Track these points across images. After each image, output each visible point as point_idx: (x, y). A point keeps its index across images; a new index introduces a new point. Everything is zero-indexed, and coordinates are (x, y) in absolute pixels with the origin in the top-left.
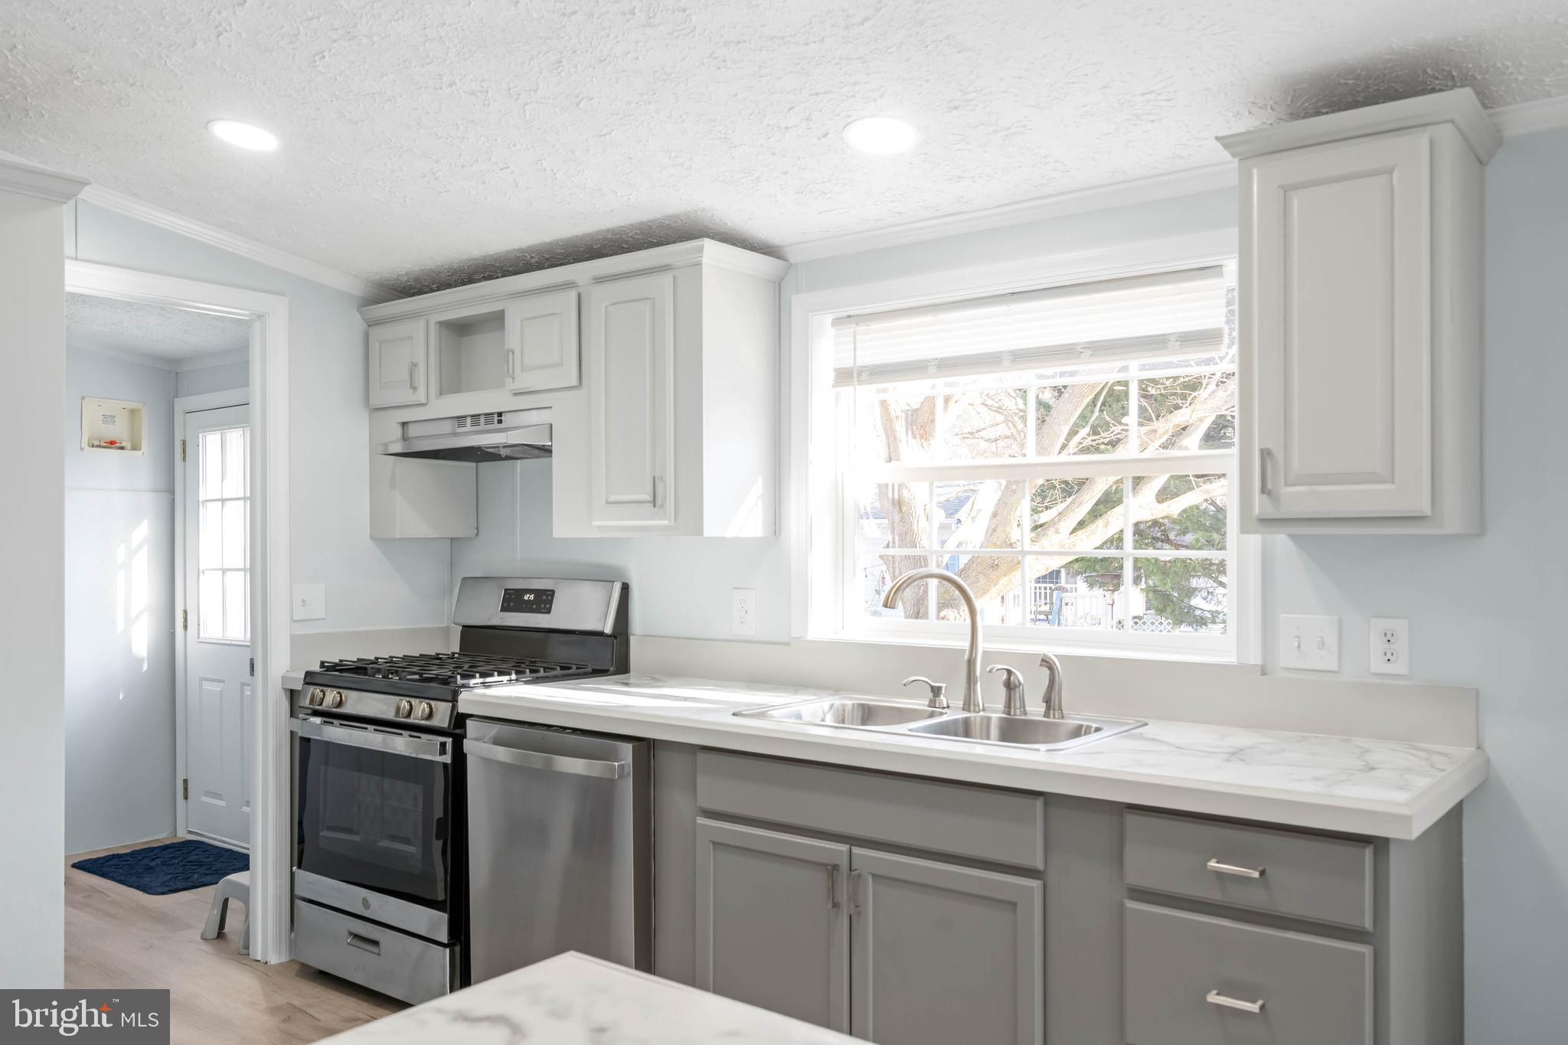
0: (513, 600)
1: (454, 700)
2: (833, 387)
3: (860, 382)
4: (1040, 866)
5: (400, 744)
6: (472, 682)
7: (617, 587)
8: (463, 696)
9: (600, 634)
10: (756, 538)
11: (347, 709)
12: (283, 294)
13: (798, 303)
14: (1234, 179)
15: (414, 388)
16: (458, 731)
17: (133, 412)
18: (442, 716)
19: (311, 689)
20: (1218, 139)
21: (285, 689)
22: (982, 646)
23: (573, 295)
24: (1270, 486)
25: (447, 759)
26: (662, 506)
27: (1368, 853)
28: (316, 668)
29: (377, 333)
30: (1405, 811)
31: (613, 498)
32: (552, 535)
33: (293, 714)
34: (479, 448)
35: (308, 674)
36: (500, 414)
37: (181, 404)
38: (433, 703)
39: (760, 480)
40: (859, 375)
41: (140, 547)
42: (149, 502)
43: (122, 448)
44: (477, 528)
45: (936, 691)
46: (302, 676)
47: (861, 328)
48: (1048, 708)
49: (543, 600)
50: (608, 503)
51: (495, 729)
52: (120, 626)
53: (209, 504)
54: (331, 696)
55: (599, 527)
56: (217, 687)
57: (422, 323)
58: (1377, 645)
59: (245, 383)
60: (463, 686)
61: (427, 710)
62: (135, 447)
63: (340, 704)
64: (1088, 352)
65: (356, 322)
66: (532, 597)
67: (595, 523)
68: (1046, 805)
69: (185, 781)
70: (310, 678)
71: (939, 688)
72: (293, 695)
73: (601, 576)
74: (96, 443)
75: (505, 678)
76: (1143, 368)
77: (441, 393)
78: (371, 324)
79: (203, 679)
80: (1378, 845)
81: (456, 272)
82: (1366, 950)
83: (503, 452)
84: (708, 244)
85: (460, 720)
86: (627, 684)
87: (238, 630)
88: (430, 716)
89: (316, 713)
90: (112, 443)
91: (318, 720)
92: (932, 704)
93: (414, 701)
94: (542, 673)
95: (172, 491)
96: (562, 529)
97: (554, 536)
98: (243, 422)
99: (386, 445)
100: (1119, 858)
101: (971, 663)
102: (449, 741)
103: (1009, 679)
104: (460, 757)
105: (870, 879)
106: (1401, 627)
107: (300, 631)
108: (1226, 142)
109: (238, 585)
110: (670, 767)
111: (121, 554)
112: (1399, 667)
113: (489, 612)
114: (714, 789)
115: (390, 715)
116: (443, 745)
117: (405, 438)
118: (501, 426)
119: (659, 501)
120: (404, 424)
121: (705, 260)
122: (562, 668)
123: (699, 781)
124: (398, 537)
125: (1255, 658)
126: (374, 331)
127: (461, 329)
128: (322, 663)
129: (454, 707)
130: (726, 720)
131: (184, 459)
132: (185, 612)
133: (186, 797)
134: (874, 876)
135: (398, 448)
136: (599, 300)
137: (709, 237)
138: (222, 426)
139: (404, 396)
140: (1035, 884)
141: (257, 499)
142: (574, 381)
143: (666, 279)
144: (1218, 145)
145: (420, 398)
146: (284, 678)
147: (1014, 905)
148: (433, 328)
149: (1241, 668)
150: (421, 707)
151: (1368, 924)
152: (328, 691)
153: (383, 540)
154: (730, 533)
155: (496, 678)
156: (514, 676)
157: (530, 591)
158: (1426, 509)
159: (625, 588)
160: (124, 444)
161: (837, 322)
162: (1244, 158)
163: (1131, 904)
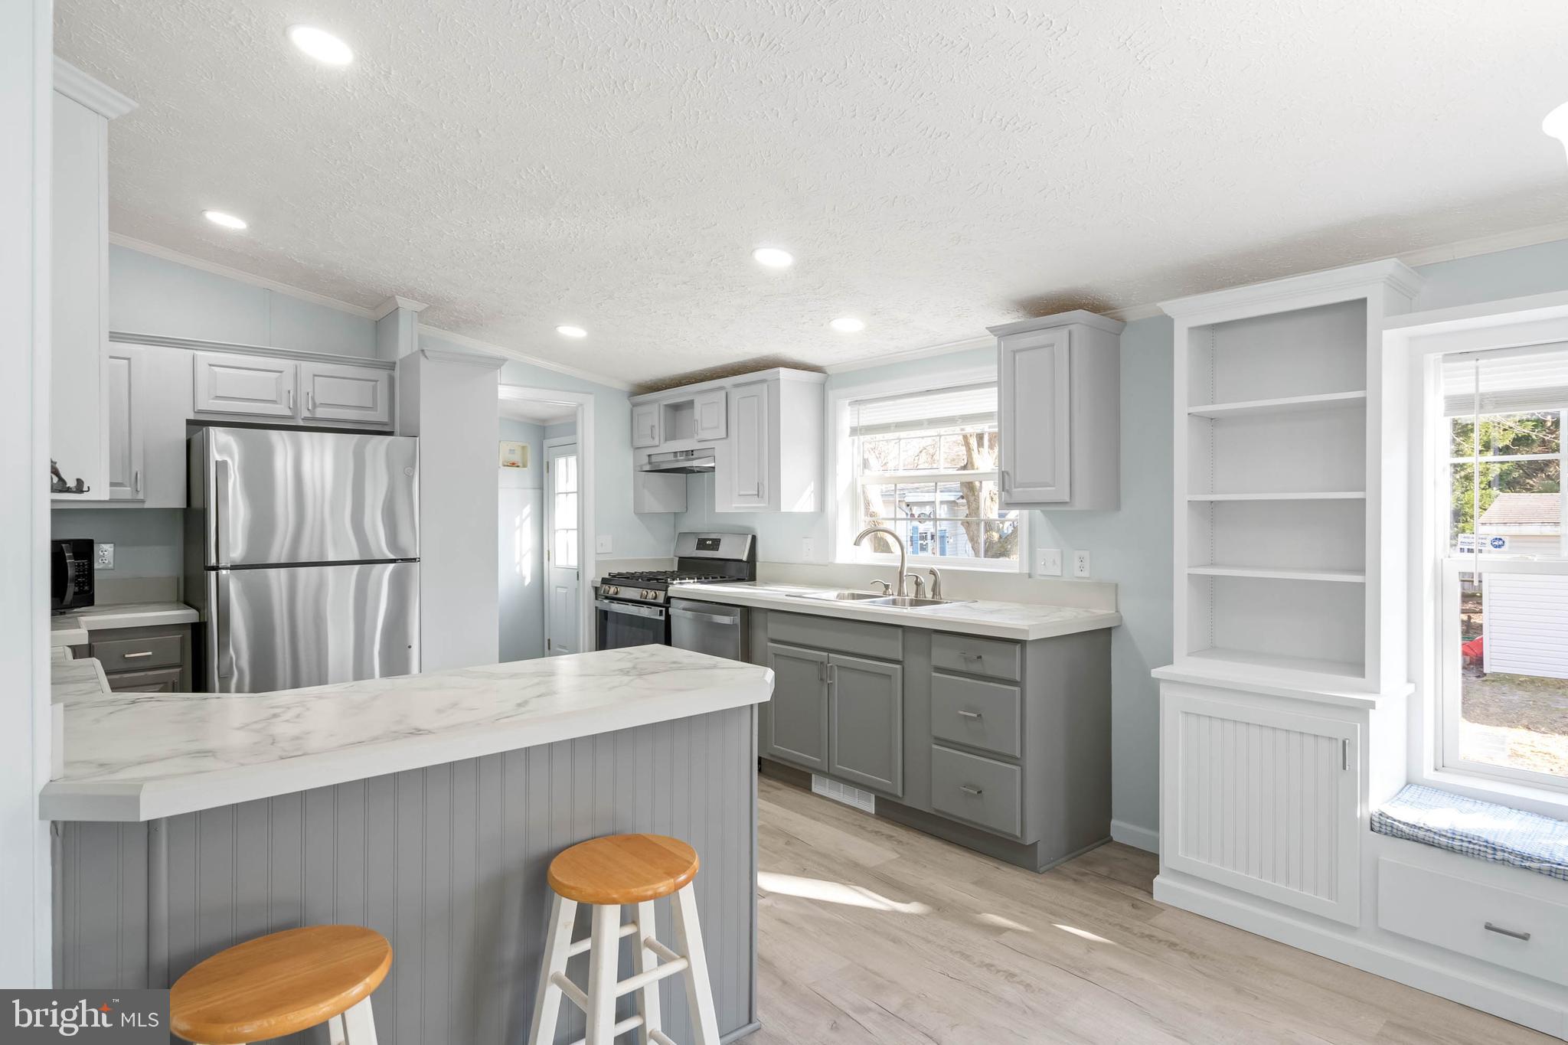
0: (702, 544)
1: (666, 591)
2: (850, 436)
3: (861, 434)
4: (901, 659)
5: (644, 612)
6: (675, 582)
7: (750, 537)
8: (670, 588)
9: (741, 561)
10: (811, 513)
11: (620, 596)
12: (591, 393)
13: (831, 395)
14: (996, 343)
15: (653, 438)
16: (668, 605)
17: (523, 448)
18: (661, 600)
19: (604, 586)
20: (987, 328)
21: (593, 587)
22: (906, 565)
23: (723, 394)
24: (1007, 487)
25: (663, 618)
26: (762, 497)
27: (1018, 647)
28: (607, 576)
29: (639, 410)
30: (1026, 628)
31: (742, 493)
32: (714, 510)
33: (596, 599)
34: (685, 468)
35: (603, 579)
36: (692, 451)
37: (547, 443)
38: (657, 592)
39: (812, 484)
40: (860, 430)
41: (526, 518)
42: (531, 494)
43: (518, 466)
44: (687, 508)
45: (887, 587)
46: (600, 580)
47: (862, 407)
48: (934, 595)
49: (716, 544)
50: (740, 495)
51: (684, 604)
52: (517, 559)
53: (560, 495)
54: (613, 589)
55: (736, 507)
56: (564, 591)
57: (656, 405)
58: (1077, 564)
59: (574, 432)
60: (672, 584)
61: (654, 595)
62: (525, 466)
63: (617, 593)
64: (960, 420)
65: (627, 405)
66: (710, 542)
67: (734, 505)
68: (904, 632)
69: (549, 640)
70: (604, 581)
71: (888, 585)
72: (596, 589)
73: (741, 532)
74: (506, 464)
75: (692, 581)
76: (990, 427)
77: (666, 440)
78: (635, 405)
79: (557, 587)
80: (1022, 643)
81: (672, 380)
82: (1016, 689)
83: (696, 469)
84: (782, 370)
85: (668, 600)
86: (755, 585)
87: (573, 562)
88: (656, 598)
89: (607, 598)
90: (514, 464)
91: (607, 601)
92: (885, 593)
93: (649, 591)
94: (710, 579)
95: (542, 488)
96: (720, 507)
97: (716, 511)
98: (574, 453)
99: (641, 466)
100: (929, 655)
101: (901, 573)
102: (664, 609)
103: (917, 580)
104: (668, 617)
105: (836, 667)
106: (1086, 554)
107: (600, 558)
108: (993, 330)
109: (573, 537)
110: (757, 619)
111: (517, 521)
112: (1086, 574)
113: (691, 551)
114: (776, 629)
115: (638, 598)
116: (661, 611)
117: (650, 463)
118: (692, 457)
119: (761, 493)
120: (649, 456)
121: (781, 377)
122: (721, 577)
123: (769, 625)
124: (646, 512)
125: (1026, 570)
126: (634, 408)
127: (676, 408)
128: (610, 574)
129: (666, 593)
130: (783, 598)
131: (548, 471)
132: (549, 551)
133: (549, 648)
134: (837, 666)
135: (648, 468)
136: (736, 396)
137: (782, 366)
138: (566, 454)
139: (648, 442)
140: (898, 666)
141: (581, 492)
142: (725, 436)
143: (765, 386)
144: (987, 331)
145: (656, 442)
146: (592, 581)
147: (890, 676)
148: (662, 408)
149: (1020, 574)
150: (651, 594)
151: (1018, 678)
152: (611, 586)
153: (640, 514)
154: (796, 509)
155: (687, 581)
156: (696, 580)
157: (709, 540)
158: (1068, 500)
159: (754, 538)
160: (519, 465)
161: (850, 404)
162: (1000, 337)
163: (934, 674)
